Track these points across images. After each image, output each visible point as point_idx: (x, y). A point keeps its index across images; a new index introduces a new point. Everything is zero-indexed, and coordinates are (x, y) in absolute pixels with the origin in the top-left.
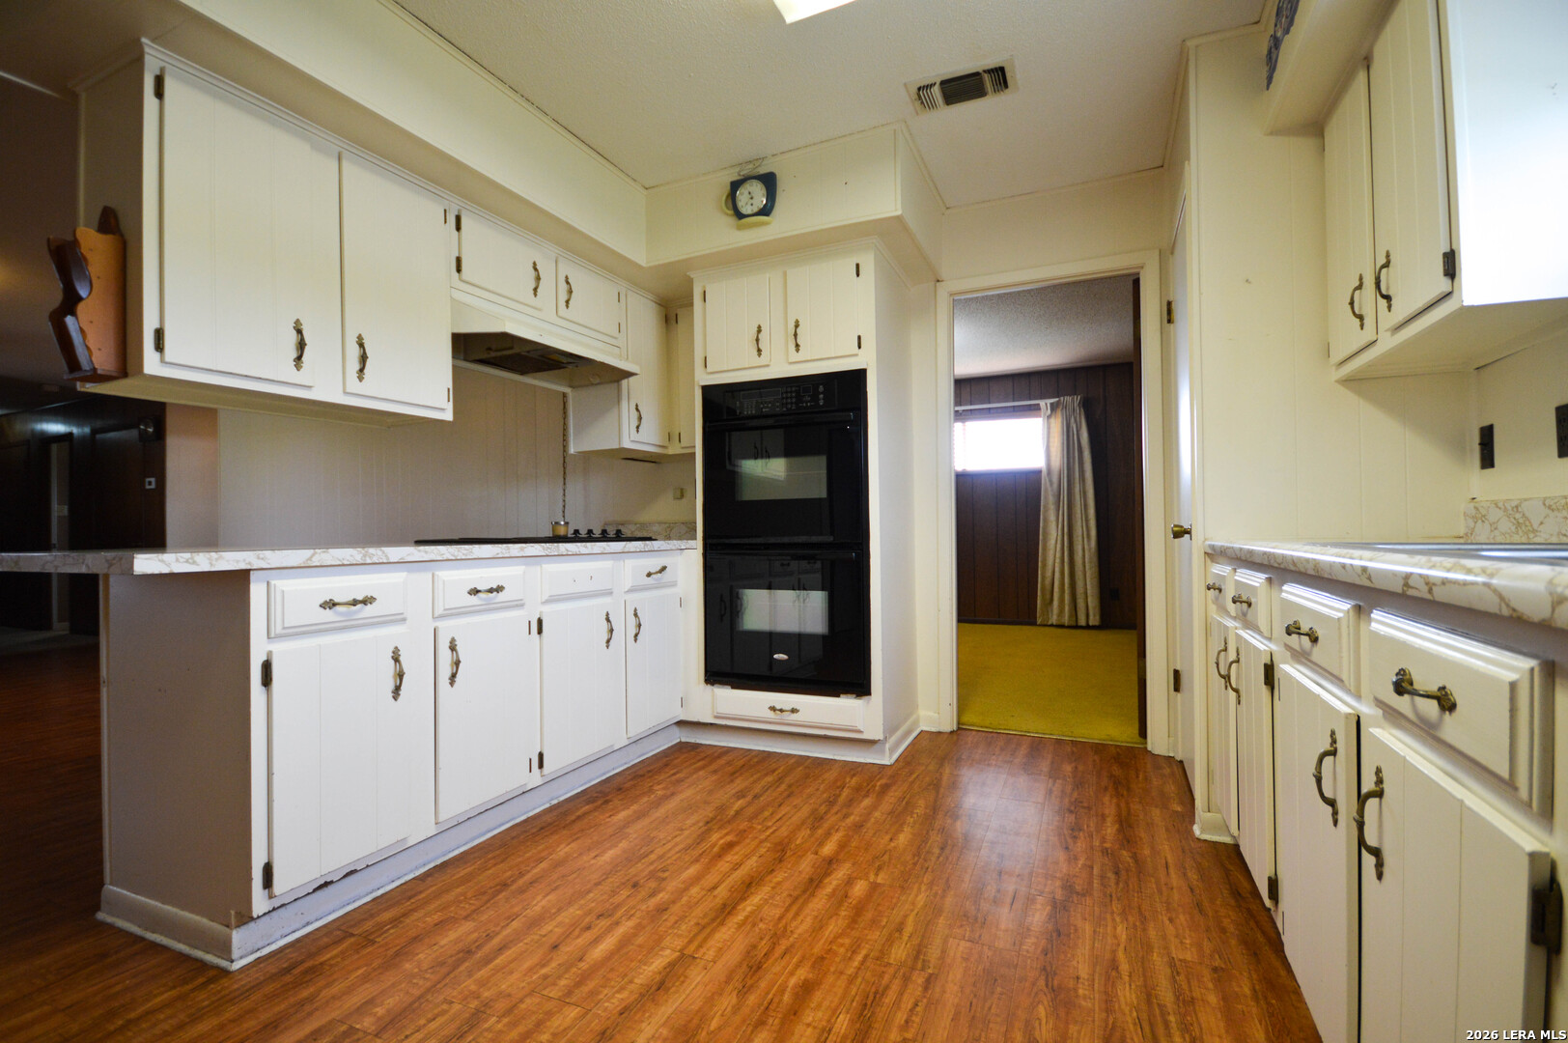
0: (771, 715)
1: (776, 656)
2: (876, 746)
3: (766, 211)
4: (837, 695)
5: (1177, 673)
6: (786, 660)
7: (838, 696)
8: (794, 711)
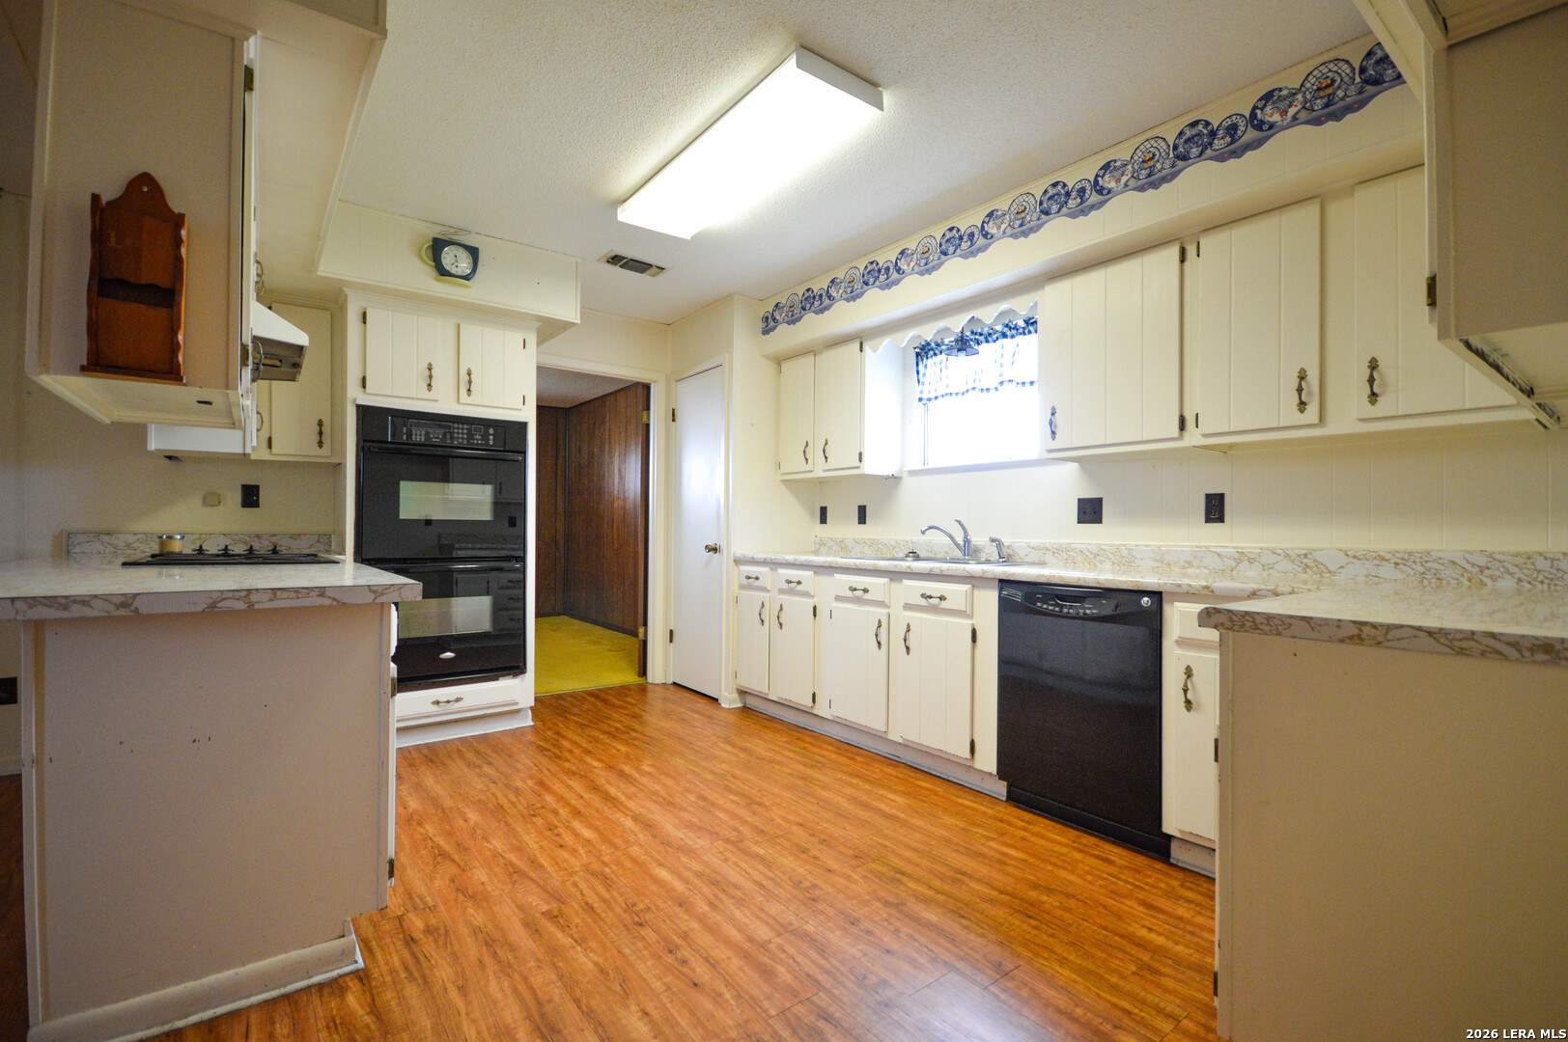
0: (435, 708)
1: (443, 656)
2: (521, 714)
3: (474, 252)
4: (496, 679)
5: (671, 632)
6: (453, 658)
7: (498, 680)
8: (458, 700)
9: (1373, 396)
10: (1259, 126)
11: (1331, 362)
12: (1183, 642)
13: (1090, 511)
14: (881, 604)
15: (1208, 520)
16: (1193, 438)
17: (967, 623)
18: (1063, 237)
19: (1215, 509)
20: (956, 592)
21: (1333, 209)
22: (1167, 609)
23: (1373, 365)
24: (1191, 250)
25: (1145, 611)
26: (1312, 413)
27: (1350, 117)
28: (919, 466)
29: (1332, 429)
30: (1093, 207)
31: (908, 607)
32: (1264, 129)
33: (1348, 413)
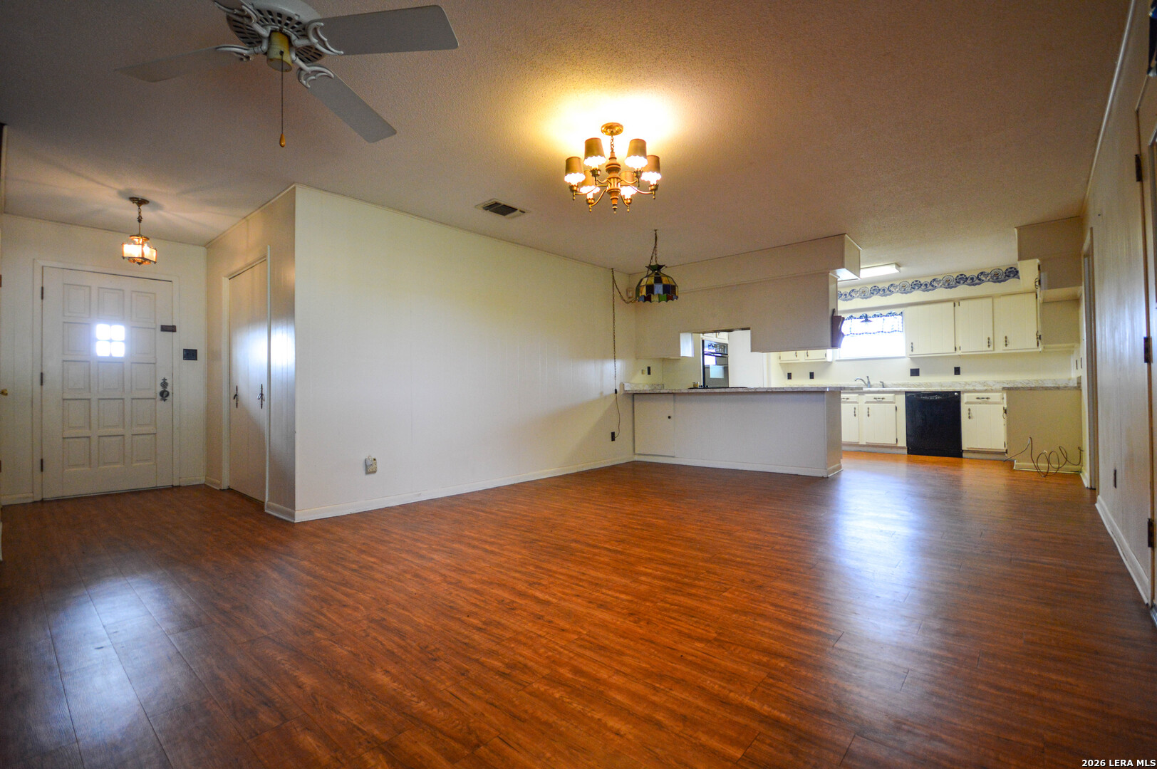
9: (1006, 345)
10: (980, 280)
11: (995, 335)
12: (967, 403)
13: (915, 372)
14: (856, 402)
15: (955, 374)
16: (959, 352)
17: (894, 405)
18: (918, 296)
19: (957, 371)
20: (889, 397)
21: (995, 300)
22: (962, 395)
23: (1006, 338)
24: (957, 304)
25: (957, 396)
26: (991, 348)
27: (1002, 283)
28: (838, 359)
29: (996, 352)
30: (930, 290)
31: (867, 402)
32: (981, 281)
33: (1000, 348)
